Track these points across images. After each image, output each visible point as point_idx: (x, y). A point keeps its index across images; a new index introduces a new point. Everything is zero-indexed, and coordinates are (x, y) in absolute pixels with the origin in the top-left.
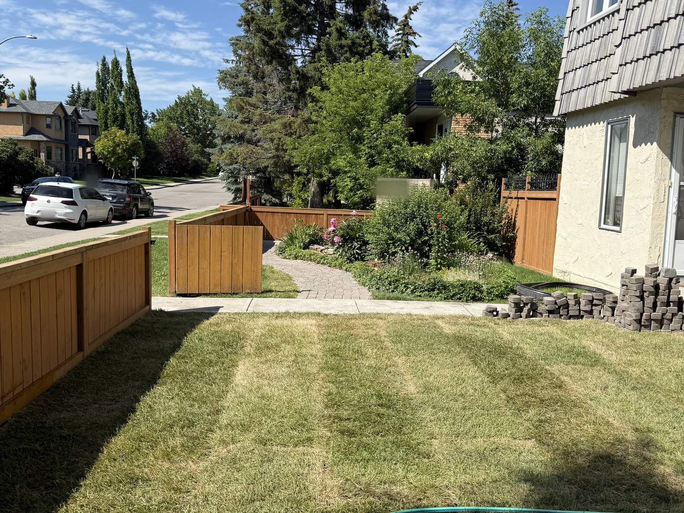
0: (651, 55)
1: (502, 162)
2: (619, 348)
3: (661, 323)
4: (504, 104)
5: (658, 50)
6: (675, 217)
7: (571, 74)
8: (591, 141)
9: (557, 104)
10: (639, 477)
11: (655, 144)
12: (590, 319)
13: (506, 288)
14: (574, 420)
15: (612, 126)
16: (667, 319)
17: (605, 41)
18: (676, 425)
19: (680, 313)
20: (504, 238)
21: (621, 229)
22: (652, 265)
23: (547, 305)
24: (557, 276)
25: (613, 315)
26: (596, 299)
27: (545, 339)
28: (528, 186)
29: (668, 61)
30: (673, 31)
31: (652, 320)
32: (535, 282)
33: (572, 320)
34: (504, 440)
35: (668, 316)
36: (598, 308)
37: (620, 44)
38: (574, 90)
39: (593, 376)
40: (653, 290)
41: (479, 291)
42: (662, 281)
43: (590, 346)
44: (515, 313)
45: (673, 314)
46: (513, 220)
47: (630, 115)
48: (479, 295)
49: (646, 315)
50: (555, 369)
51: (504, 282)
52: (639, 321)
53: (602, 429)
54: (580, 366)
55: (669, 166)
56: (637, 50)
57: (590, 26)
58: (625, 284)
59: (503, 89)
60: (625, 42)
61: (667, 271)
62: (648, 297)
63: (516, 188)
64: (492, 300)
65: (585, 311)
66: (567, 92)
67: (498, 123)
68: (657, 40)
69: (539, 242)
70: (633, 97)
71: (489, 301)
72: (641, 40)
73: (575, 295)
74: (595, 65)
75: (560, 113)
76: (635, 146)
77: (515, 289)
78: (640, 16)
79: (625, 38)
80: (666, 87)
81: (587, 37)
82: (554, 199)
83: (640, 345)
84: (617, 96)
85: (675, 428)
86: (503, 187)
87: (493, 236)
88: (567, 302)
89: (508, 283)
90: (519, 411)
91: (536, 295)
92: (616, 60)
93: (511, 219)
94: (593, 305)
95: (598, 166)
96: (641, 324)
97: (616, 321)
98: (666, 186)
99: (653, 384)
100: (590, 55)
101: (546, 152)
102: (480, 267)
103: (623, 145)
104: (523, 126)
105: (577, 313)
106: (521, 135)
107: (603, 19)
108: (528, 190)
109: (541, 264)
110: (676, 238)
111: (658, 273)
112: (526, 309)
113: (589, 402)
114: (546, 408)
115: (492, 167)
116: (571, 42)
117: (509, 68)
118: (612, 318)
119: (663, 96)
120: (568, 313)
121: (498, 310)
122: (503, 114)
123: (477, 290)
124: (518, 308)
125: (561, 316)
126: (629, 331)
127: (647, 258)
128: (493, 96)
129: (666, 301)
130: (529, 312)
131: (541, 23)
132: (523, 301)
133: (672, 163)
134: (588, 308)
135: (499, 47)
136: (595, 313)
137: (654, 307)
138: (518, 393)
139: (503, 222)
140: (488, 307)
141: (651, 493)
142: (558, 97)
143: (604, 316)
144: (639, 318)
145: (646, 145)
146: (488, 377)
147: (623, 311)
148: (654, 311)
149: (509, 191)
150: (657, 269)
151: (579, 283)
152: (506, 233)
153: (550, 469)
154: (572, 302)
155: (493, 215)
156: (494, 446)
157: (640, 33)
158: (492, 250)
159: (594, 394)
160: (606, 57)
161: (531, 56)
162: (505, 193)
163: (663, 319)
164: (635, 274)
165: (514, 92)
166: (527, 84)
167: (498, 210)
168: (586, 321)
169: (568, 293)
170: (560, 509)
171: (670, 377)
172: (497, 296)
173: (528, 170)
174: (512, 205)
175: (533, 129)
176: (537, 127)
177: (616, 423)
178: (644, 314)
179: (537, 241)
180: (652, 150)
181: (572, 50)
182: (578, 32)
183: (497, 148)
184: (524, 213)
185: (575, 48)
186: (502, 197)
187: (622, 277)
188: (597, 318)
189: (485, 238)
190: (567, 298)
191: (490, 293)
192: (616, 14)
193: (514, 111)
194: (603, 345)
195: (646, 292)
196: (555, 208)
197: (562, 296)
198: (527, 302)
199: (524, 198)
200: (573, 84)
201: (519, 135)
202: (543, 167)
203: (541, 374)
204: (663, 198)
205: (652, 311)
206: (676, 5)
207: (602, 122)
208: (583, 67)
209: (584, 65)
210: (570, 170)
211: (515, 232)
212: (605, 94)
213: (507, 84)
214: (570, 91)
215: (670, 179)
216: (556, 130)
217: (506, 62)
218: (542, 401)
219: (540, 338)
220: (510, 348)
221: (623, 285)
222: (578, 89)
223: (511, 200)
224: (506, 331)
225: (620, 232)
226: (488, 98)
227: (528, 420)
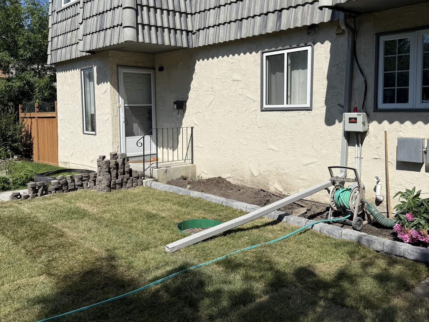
0: (100, 31)
1: (18, 94)
2: (98, 204)
3: (121, 185)
4: (15, 55)
5: (103, 28)
6: (124, 124)
7: (56, 39)
8: (73, 81)
9: (49, 57)
10: (109, 278)
11: (109, 82)
12: (82, 190)
13: (27, 178)
14: (71, 255)
15: (84, 72)
16: (125, 182)
17: (74, 20)
18: (129, 241)
19: (131, 177)
20: (24, 145)
21: (96, 133)
22: (113, 152)
23: (53, 186)
24: (61, 165)
25: (95, 185)
26: (84, 177)
27: (52, 208)
28: (36, 109)
29: (109, 35)
30: (110, 18)
31: (117, 184)
32: (47, 172)
33: (71, 192)
34: (24, 281)
35: (125, 180)
36: (86, 182)
37: (82, 23)
38: (58, 49)
39: (82, 224)
40: (115, 167)
41: (7, 183)
42: (120, 161)
43: (81, 206)
44: (33, 194)
45: (127, 178)
46: (29, 132)
47: (93, 66)
48: (7, 186)
49: (113, 181)
50: (59, 225)
51: (25, 174)
52: (109, 186)
53: (87, 255)
54: (75, 220)
55: (118, 95)
56: (92, 27)
57: (64, 9)
58: (99, 165)
59: (13, 45)
60: (85, 21)
61: (122, 155)
62: (113, 171)
63: (29, 111)
64: (17, 188)
65: (78, 185)
66: (54, 50)
67: (12, 68)
68: (102, 23)
69: (48, 145)
70: (93, 55)
71: (15, 189)
72: (93, 21)
73: (71, 176)
74: (69, 34)
75: (52, 63)
76: (98, 84)
77: (33, 178)
78: (91, 7)
79: (84, 19)
80: (111, 50)
81: (63, 16)
82: (54, 117)
83: (110, 200)
84: (84, 54)
85: (128, 243)
86: (20, 110)
87: (16, 144)
88: (67, 181)
89: (27, 175)
90: (35, 258)
91: (47, 180)
92: (81, 32)
93: (28, 132)
94: (82, 181)
95: (79, 96)
96: (110, 187)
97: (97, 188)
98: (118, 107)
99: (117, 221)
100: (66, 28)
101: (47, 87)
102: (6, 167)
103: (92, 83)
104: (30, 70)
105: (73, 187)
106: (29, 76)
107: (71, 6)
108: (37, 112)
109: (51, 159)
110: (126, 136)
111: (117, 156)
112: (40, 191)
113: (80, 241)
114: (53, 251)
115: (11, 97)
116: (54, 18)
117: (15, 32)
118: (95, 187)
119: (110, 55)
120: (68, 188)
121: (20, 194)
122: (14, 62)
123: (5, 183)
124: (35, 190)
125: (63, 191)
126: (104, 193)
127: (111, 149)
128: (6, 49)
129: (123, 172)
130: (42, 192)
131: (35, 4)
132: (37, 185)
133: (119, 93)
134: (79, 183)
135: (6, 17)
136: (84, 185)
137: (117, 177)
138: (34, 247)
139: (23, 134)
140: (13, 193)
141: (116, 285)
142: (49, 52)
143: (90, 186)
144: (109, 184)
145: (104, 83)
146: (13, 241)
147: (100, 181)
148: (117, 179)
149: (24, 113)
150: (116, 154)
151: (75, 168)
152: (25, 142)
153: (55, 290)
154: (69, 181)
155: (15, 130)
156: (17, 287)
157: (93, 17)
158: (16, 154)
159: (83, 235)
160: (75, 30)
161: (30, 25)
162: (21, 115)
163: (122, 182)
164: (105, 159)
165: (21, 47)
166: (30, 43)
167: (18, 127)
168: (79, 191)
169: (67, 176)
170: (62, 313)
171: (126, 215)
172: (20, 185)
173: (36, 99)
174: (27, 122)
175: (37, 72)
176: (39, 71)
177: (96, 250)
178: (112, 181)
179: (46, 145)
180: (107, 86)
181: (55, 23)
182: (57, 13)
183: (13, 84)
184: (36, 128)
185: (56, 22)
186: (20, 118)
187: (98, 162)
188: (86, 188)
189: (10, 146)
190: (66, 179)
191: (15, 183)
192: (78, 4)
193: (22, 60)
194: (89, 204)
195: (111, 168)
196: (55, 123)
197: (63, 178)
198: (40, 186)
199: (35, 118)
200: (57, 44)
201: (28, 75)
202: (46, 97)
203: (49, 231)
204: (116, 114)
205: (116, 178)
206: (109, 3)
207: (78, 69)
208: (63, 35)
209: (63, 34)
210: (62, 98)
211: (32, 140)
212: (77, 52)
213: (15, 42)
214: (56, 49)
215: (119, 103)
216: (52, 73)
217: (13, 27)
218: (50, 248)
219: (49, 207)
220: (29, 218)
221: (99, 166)
222: (61, 48)
223: (27, 119)
224: (26, 208)
225: (95, 135)
226: (3, 51)
227: (41, 263)
